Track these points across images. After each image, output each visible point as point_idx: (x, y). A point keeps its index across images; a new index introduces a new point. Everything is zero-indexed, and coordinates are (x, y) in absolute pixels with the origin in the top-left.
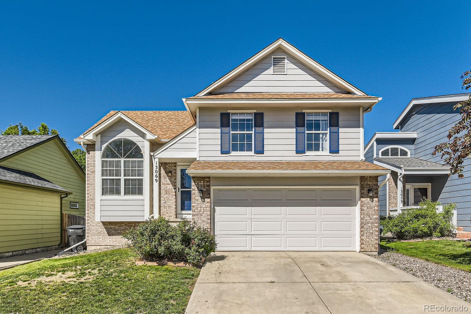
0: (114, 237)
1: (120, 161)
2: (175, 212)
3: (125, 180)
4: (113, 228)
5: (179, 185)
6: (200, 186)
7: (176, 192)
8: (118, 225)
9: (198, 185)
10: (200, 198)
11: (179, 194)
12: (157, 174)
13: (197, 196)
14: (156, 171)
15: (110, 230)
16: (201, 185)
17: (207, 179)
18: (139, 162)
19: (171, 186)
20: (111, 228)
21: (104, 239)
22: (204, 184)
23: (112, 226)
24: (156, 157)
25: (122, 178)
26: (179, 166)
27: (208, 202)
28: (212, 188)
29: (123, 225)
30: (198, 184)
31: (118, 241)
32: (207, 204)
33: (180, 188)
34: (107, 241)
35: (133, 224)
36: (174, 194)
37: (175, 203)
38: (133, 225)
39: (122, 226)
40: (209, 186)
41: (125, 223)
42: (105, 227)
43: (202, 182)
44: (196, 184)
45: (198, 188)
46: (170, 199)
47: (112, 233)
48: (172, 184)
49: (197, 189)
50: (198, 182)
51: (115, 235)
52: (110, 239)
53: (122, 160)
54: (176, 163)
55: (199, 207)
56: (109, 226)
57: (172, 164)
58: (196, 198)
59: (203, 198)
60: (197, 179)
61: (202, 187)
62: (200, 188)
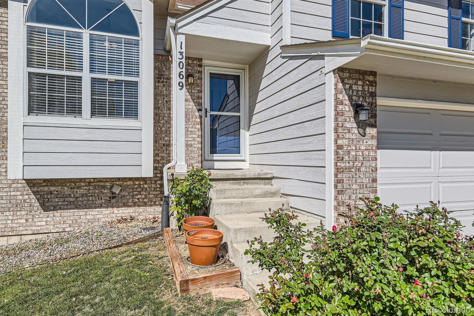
0: (57, 214)
1: (79, 36)
2: (200, 157)
3: (93, 80)
4: (56, 193)
5: (206, 103)
6: (355, 93)
7: (201, 117)
8: (68, 185)
9: (351, 91)
10: (355, 125)
11: (207, 121)
12: (184, 70)
13: (348, 120)
14: (181, 64)
15: (49, 197)
16: (358, 91)
17: (371, 78)
18: (128, 43)
19: (192, 103)
20: (51, 193)
21: (30, 220)
22: (363, 91)
23: (52, 189)
24: (180, 31)
25: (86, 76)
26: (206, 66)
27: (372, 137)
28: (381, 101)
29: (82, 184)
30: (351, 87)
31: (68, 222)
32: (370, 142)
33: (209, 110)
34: (39, 224)
35: (106, 181)
36: (198, 120)
37: (199, 139)
38: (107, 184)
39: (79, 188)
40: (373, 95)
41: (87, 181)
42: (35, 189)
43: (360, 83)
44: (347, 86)
45: (350, 98)
46: (189, 129)
47: (54, 204)
48: (193, 100)
49: (347, 102)
50: (351, 82)
51: (60, 209)
52: (49, 219)
53: (86, 34)
54: (202, 59)
55: (354, 148)
56: (46, 189)
57: (193, 61)
58: (348, 125)
59: (362, 125)
60: (348, 74)
61: (359, 97)
62: (354, 98)
